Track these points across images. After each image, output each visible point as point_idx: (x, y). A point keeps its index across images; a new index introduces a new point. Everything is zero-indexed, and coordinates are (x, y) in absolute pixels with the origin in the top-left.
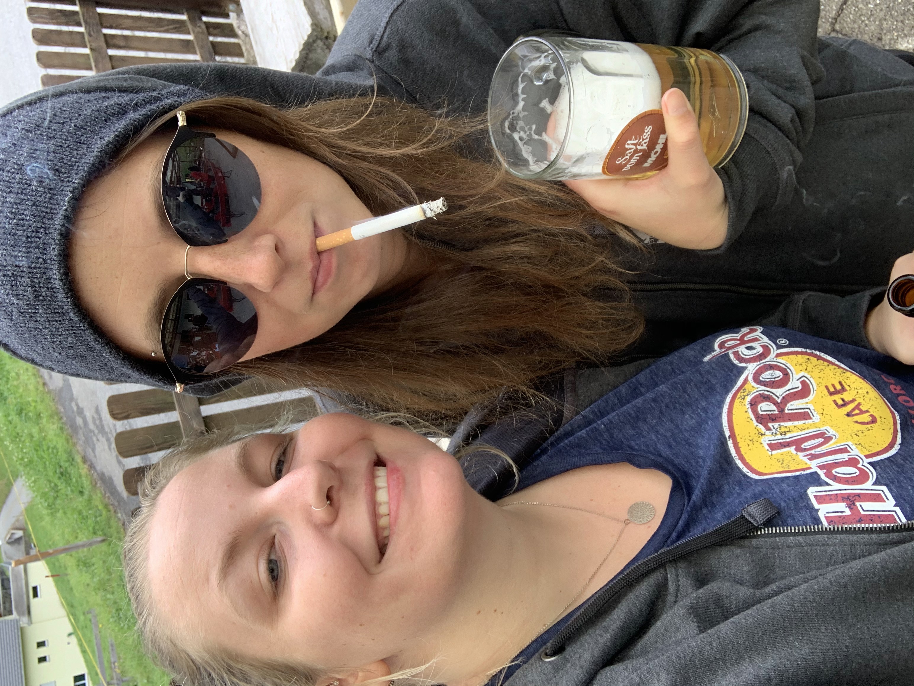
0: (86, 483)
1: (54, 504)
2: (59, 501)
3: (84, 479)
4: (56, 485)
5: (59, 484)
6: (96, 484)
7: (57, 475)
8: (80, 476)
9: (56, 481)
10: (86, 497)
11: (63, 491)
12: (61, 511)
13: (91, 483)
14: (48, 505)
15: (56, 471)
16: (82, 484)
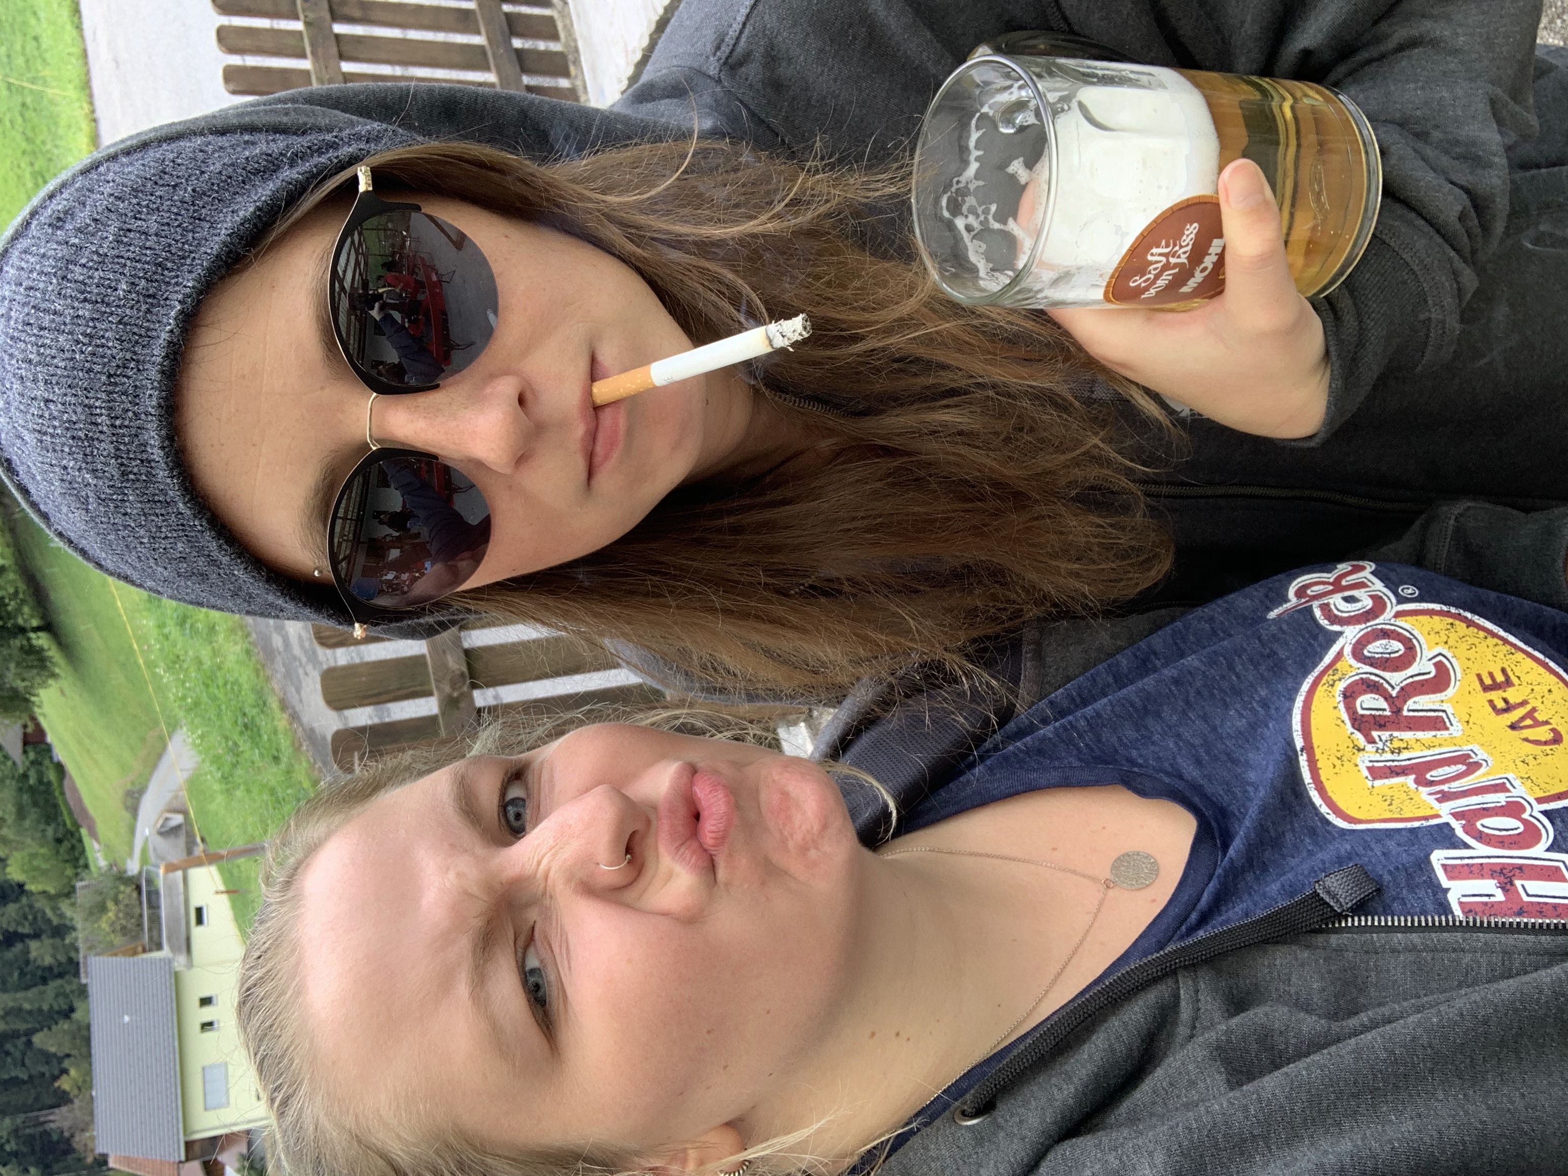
0: (285, 743)
1: (232, 776)
2: (239, 772)
3: (281, 736)
4: (236, 744)
5: (241, 743)
6: (301, 745)
7: (239, 728)
8: (275, 732)
9: (236, 737)
10: (283, 766)
11: (247, 755)
12: (242, 788)
13: (293, 744)
14: (223, 777)
15: (236, 722)
16: (278, 744)
